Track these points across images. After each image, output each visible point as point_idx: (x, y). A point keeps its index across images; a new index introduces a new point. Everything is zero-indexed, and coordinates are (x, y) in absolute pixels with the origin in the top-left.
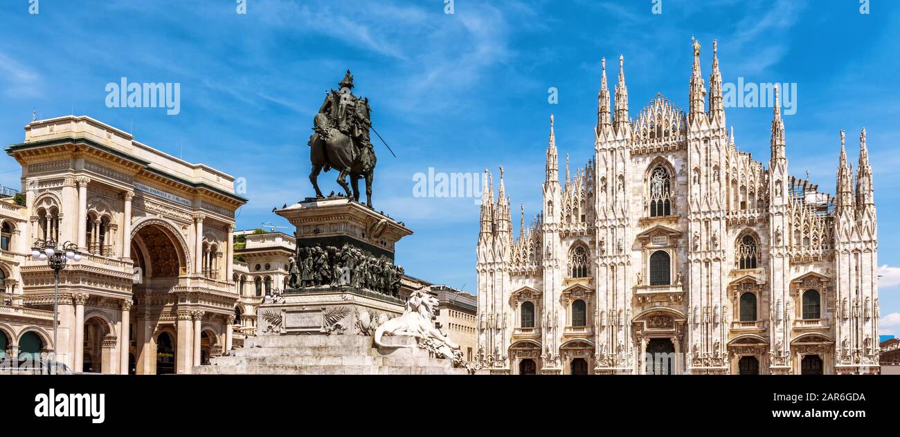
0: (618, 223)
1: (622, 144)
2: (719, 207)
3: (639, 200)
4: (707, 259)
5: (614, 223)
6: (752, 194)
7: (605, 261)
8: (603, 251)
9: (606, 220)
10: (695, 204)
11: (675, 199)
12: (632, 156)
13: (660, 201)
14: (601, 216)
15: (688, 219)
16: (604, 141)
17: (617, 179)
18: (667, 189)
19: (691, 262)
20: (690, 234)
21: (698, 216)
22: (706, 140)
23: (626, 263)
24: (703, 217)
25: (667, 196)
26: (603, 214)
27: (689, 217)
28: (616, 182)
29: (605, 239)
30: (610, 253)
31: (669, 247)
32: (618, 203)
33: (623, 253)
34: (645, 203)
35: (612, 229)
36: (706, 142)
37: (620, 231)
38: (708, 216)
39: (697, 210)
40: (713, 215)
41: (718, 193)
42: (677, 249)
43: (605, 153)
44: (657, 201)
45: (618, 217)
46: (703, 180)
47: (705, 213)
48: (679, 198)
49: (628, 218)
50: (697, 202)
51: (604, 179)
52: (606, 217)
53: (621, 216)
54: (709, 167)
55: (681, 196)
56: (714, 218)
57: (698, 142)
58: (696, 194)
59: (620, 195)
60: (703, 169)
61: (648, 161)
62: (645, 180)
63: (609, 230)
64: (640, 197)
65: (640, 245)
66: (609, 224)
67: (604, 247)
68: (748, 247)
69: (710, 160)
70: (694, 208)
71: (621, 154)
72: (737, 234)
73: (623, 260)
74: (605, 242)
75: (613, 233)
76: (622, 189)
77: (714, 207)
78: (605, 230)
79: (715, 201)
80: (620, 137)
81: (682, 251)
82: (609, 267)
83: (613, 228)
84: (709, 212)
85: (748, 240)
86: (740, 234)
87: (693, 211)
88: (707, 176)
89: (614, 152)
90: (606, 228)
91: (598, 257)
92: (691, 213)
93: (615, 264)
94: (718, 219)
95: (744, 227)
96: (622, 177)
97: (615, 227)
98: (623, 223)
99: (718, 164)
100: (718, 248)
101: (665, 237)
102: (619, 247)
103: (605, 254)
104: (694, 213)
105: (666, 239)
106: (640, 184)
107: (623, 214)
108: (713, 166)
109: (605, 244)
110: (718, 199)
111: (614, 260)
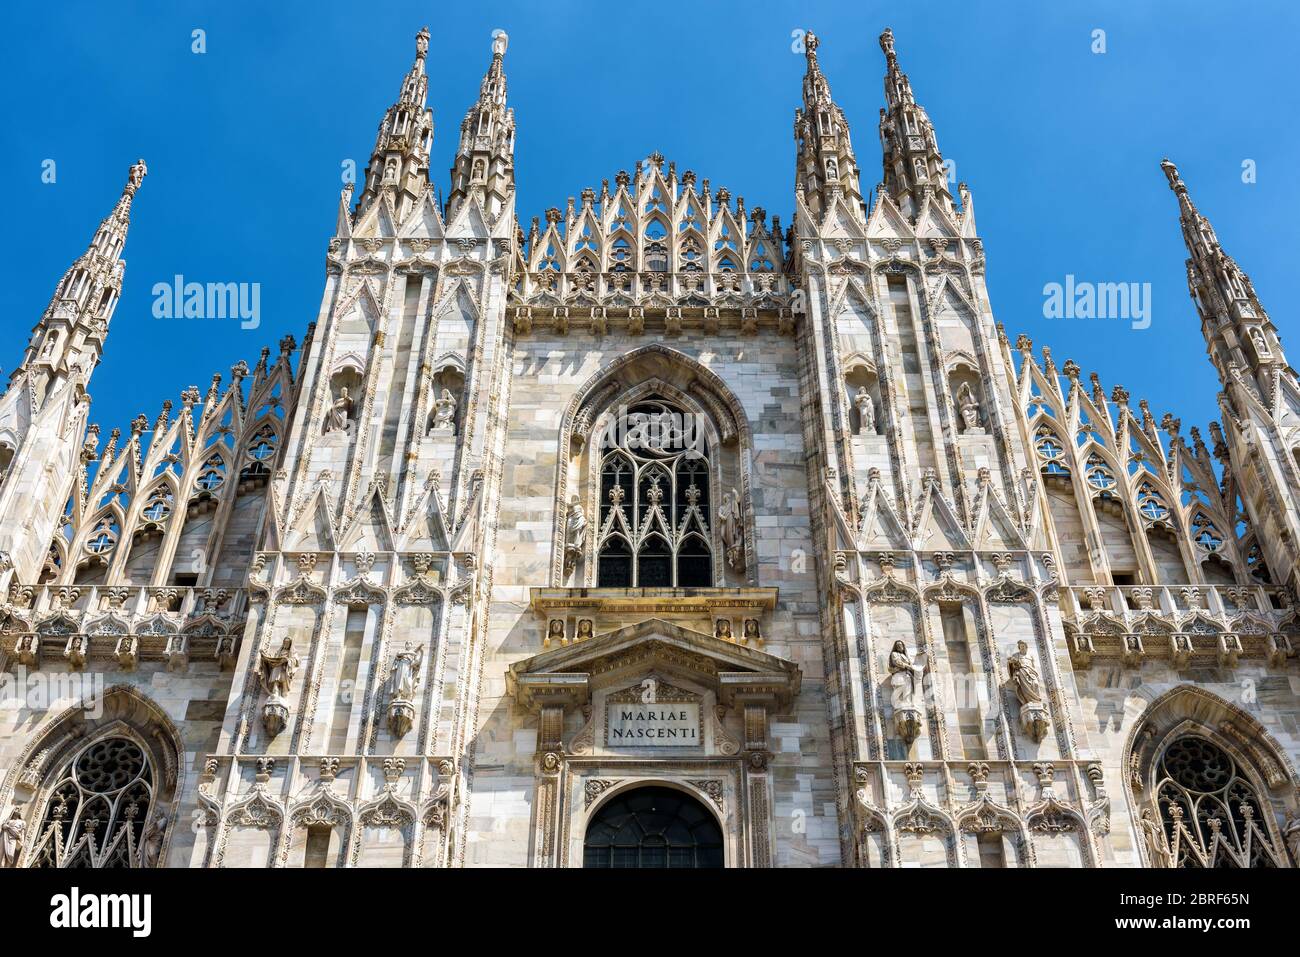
0: (399, 578)
1: (475, 256)
2: (1013, 541)
3: (536, 516)
4: (987, 813)
5: (375, 578)
6: (1163, 537)
7: (271, 790)
8: (271, 727)
9: (325, 558)
10: (871, 517)
11: (742, 526)
12: (517, 328)
13: (655, 544)
14: (298, 536)
15: (841, 586)
16: (379, 234)
17: (425, 382)
18: (693, 491)
19: (878, 827)
20: (854, 663)
21: (900, 576)
22: (898, 274)
23: (420, 813)
24: (924, 580)
25: (693, 525)
26: (312, 529)
27: (844, 576)
28: (417, 394)
29: (298, 656)
30: (317, 744)
31: (717, 763)
32: (414, 488)
33: (406, 748)
34: (572, 535)
35: (357, 611)
36: (897, 282)
37: (405, 626)
38: (959, 577)
39: (884, 544)
40: (984, 576)
41: (996, 477)
42: (769, 779)
43: (375, 284)
44: (636, 540)
45: (401, 544)
46: (904, 424)
47: (937, 562)
48: (764, 522)
49: (465, 561)
50: (882, 511)
51: (350, 380)
52: (328, 543)
53: (426, 546)
54: (927, 372)
55: (775, 512)
56: (992, 593)
57: (859, 282)
58: (872, 474)
59: (433, 454)
60: (899, 381)
61: (594, 364)
62: (578, 443)
63: (336, 613)
64: (544, 504)
65: (526, 742)
66: (339, 578)
67: (287, 701)
68: (1208, 806)
69: (930, 343)
70: (871, 536)
71: (462, 290)
72: (1131, 720)
73: (402, 790)
74: (298, 672)
75: (355, 638)
76: (445, 427)
77: (986, 537)
78: (309, 612)
79: (984, 512)
80: (462, 226)
81: (803, 794)
82: (288, 827)
83: (361, 604)
84: (962, 558)
85: (1198, 766)
86: (1147, 725)
87: (862, 546)
88: (920, 410)
89: (426, 283)
90: (316, 598)
91: (223, 765)
92: (850, 557)
93: (342, 815)
94: (1015, 594)
95: (1165, 683)
96: (451, 379)
97: (378, 596)
98: (431, 580)
99: (975, 366)
100: (1047, 751)
101: (690, 710)
102: (382, 710)
103: (279, 748)
104: (873, 558)
105: (692, 723)
106: (550, 446)
107: (436, 531)
108: (947, 367)
109: (295, 688)
110: (1002, 498)
111: (337, 789)
